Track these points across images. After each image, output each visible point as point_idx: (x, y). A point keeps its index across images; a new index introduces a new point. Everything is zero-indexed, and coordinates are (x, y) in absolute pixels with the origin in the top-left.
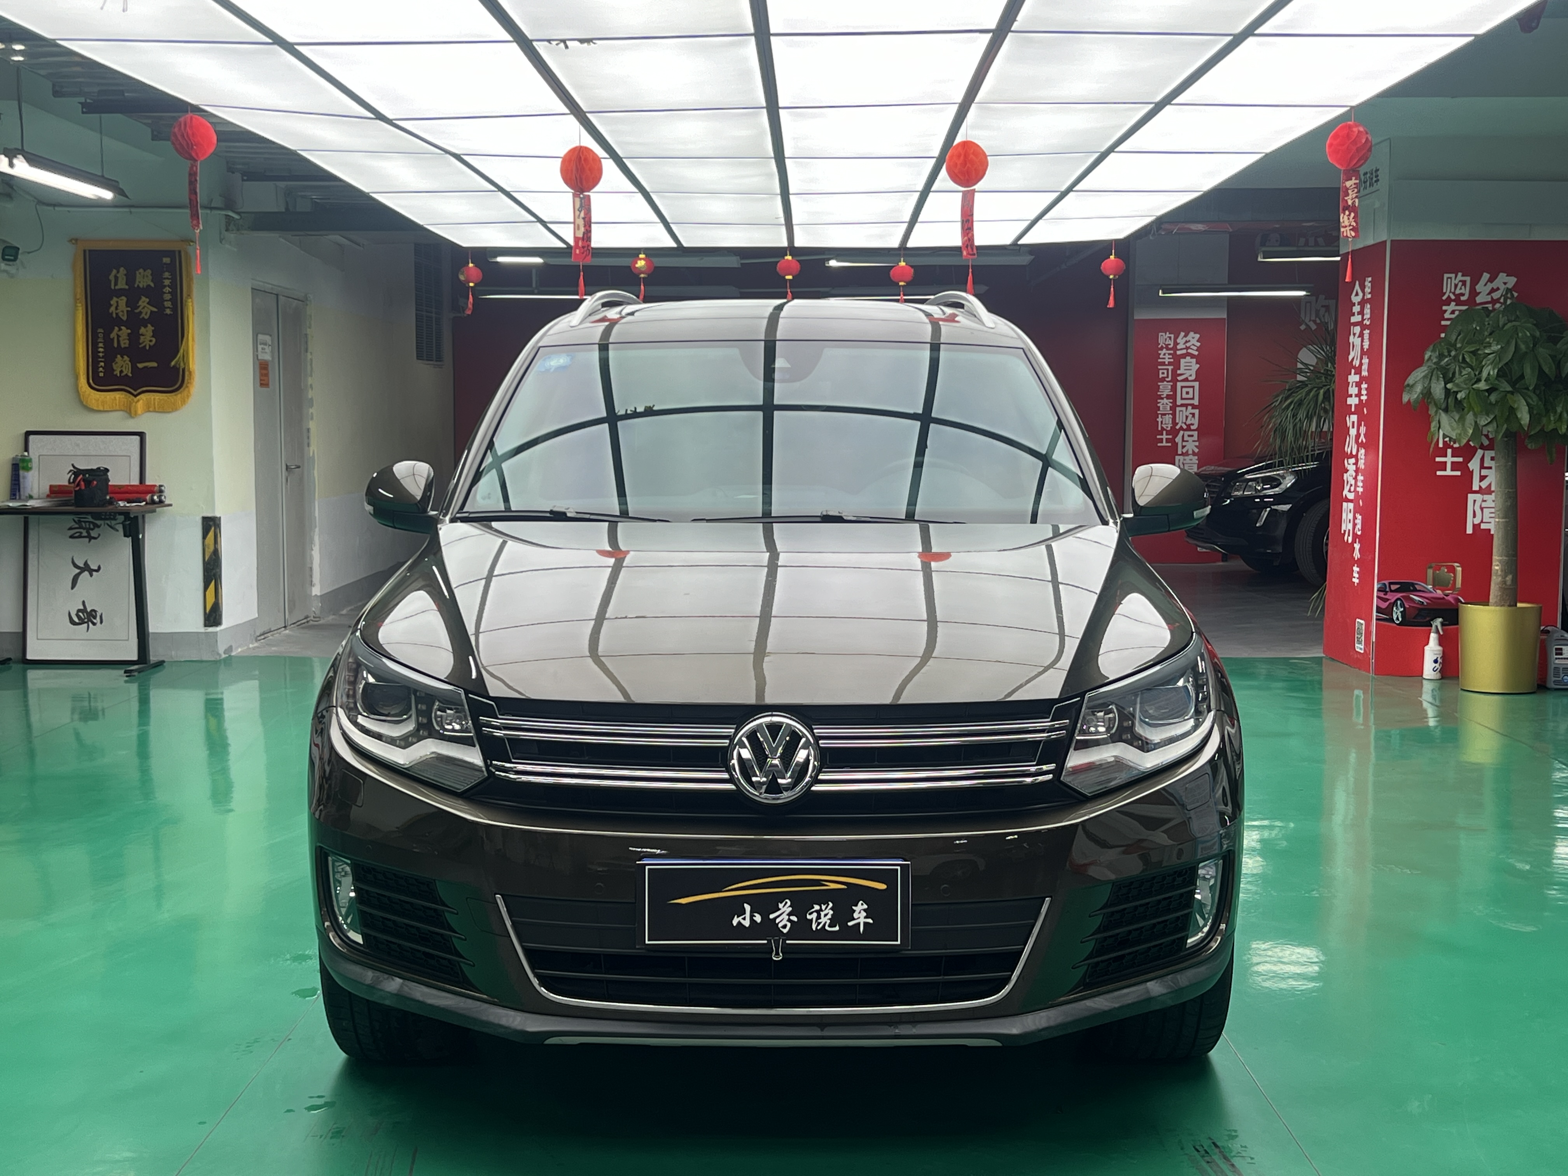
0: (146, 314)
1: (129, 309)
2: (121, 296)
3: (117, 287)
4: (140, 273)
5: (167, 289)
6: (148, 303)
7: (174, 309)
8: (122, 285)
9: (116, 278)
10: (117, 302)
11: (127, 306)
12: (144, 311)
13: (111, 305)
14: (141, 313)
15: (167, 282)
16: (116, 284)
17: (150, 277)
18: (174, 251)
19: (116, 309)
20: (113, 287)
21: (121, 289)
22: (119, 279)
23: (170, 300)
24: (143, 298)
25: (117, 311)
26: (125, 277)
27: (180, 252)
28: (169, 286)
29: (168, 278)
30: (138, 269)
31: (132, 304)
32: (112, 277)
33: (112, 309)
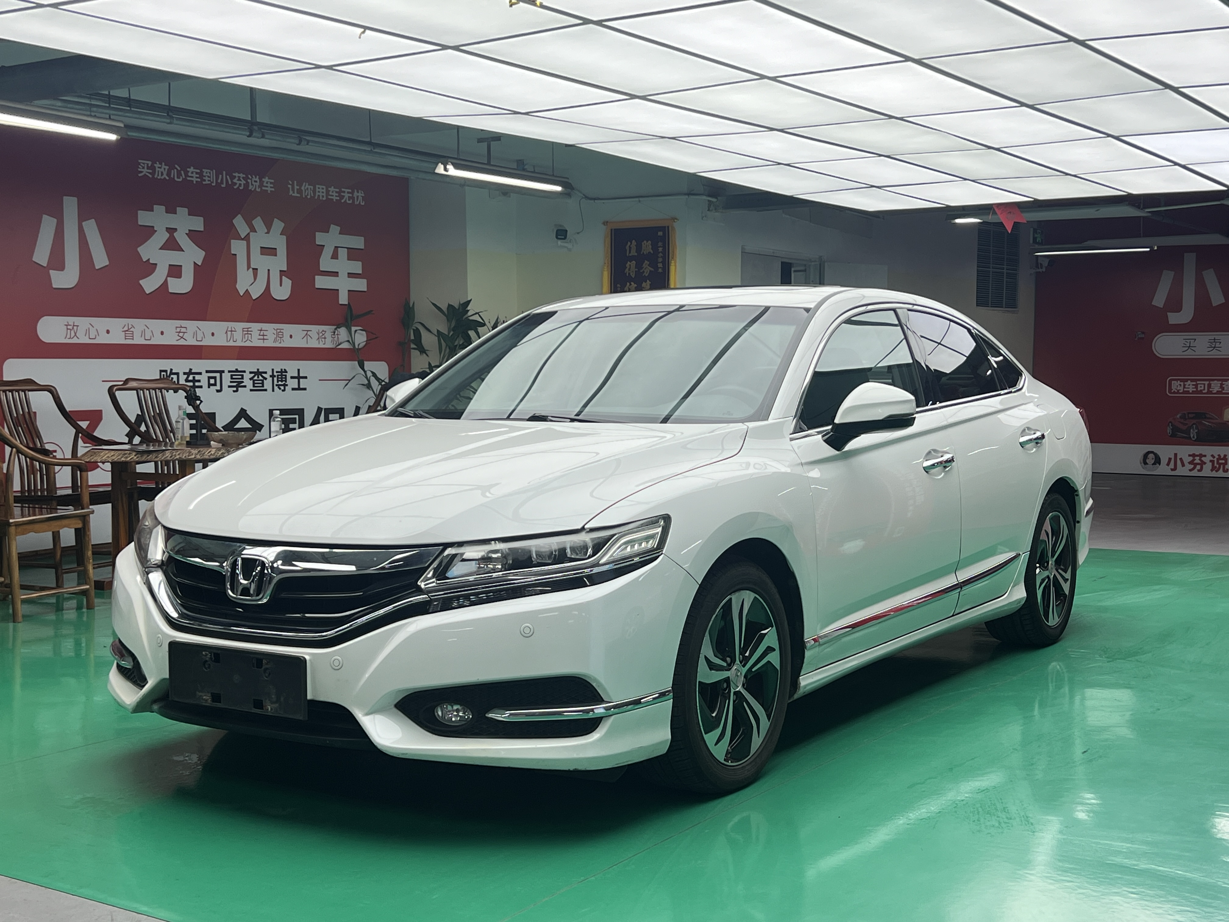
0: (647, 273)
1: (637, 270)
2: (632, 261)
3: (630, 255)
4: (644, 244)
5: (661, 254)
6: (649, 265)
7: (664, 268)
8: (634, 253)
9: (630, 247)
10: (630, 265)
11: (636, 268)
12: (646, 271)
13: (626, 268)
14: (644, 272)
15: (660, 249)
16: (630, 252)
17: (650, 247)
18: (665, 227)
19: (629, 270)
20: (628, 254)
21: (633, 256)
22: (632, 249)
23: (661, 262)
24: (646, 262)
25: (630, 272)
26: (635, 247)
27: (668, 227)
28: (661, 252)
29: (661, 247)
30: (643, 241)
31: (639, 266)
32: (627, 247)
33: (627, 270)
